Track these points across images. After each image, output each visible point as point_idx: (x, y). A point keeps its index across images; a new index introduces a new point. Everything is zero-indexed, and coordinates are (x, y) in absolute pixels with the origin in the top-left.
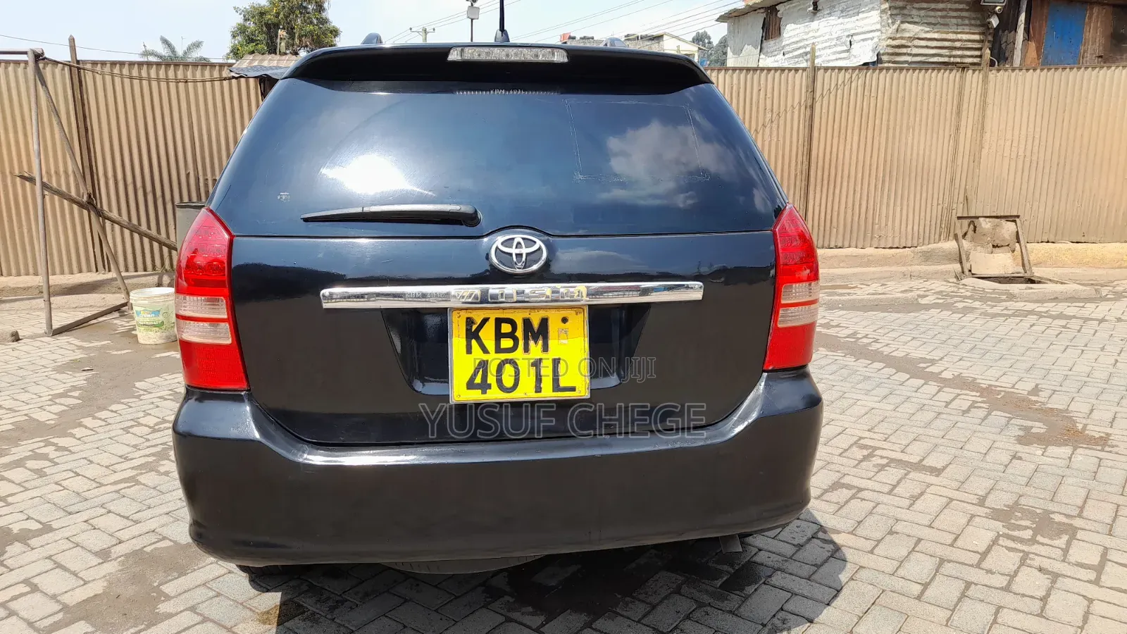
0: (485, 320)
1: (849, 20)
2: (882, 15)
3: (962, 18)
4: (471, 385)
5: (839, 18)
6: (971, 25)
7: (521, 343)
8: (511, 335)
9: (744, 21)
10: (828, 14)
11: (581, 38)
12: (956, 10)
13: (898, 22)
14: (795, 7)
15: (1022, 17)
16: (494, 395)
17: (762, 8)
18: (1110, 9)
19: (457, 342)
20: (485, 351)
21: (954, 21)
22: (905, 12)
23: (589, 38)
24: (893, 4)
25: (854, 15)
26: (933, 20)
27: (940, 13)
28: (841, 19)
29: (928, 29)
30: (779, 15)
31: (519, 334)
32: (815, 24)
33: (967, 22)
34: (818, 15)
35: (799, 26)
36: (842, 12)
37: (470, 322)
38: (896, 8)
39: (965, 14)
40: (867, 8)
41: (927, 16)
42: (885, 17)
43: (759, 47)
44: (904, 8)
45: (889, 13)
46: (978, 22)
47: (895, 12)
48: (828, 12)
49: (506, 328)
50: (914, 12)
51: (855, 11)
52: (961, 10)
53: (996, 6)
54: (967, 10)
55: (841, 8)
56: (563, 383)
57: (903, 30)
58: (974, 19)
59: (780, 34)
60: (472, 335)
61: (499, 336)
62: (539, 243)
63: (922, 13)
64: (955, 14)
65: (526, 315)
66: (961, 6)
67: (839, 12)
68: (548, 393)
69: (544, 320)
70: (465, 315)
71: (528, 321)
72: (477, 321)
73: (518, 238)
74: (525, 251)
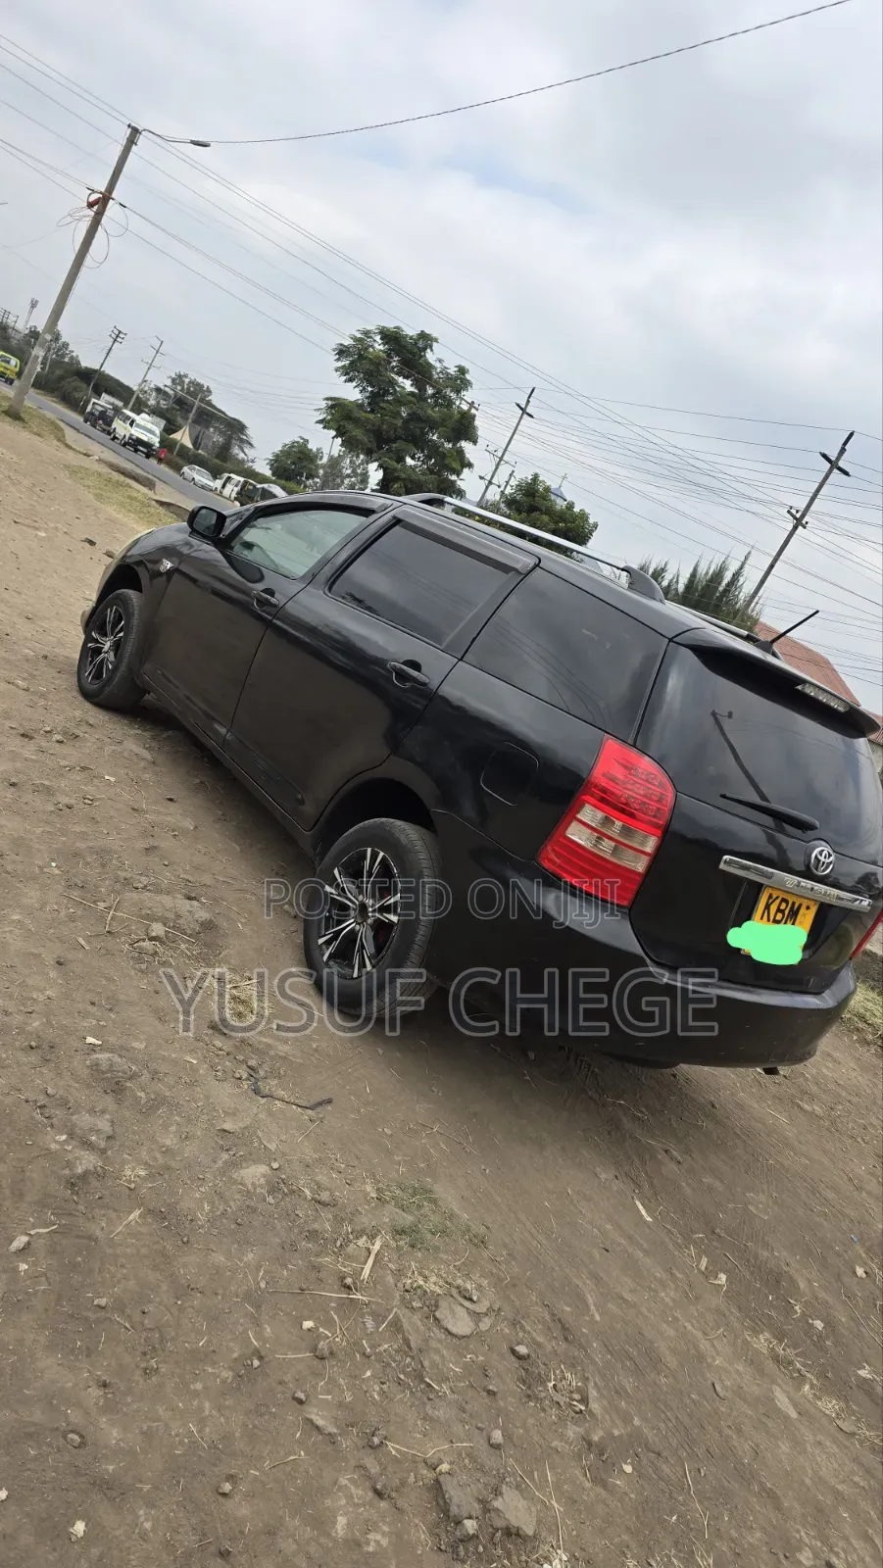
0: (777, 898)
7: (785, 919)
19: (760, 909)
20: (769, 919)
37: (771, 897)
60: (767, 907)
61: (779, 910)
62: (833, 857)
65: (795, 899)
69: (800, 906)
70: (770, 891)
71: (794, 903)
72: (774, 897)
73: (827, 849)
74: (828, 861)
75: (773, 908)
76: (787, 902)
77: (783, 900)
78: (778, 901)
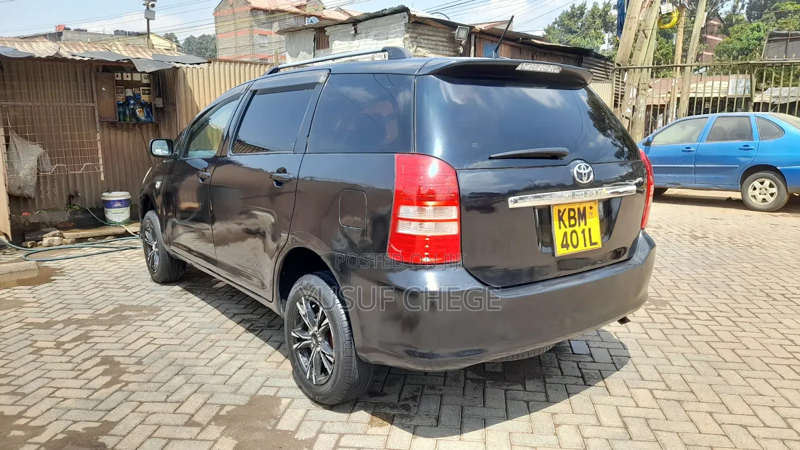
0: (565, 210)
1: (381, 41)
2: (405, 41)
3: (445, 46)
4: (563, 246)
5: (374, 40)
6: (449, 51)
7: (577, 221)
8: (574, 217)
9: (297, 36)
10: (365, 37)
11: (75, 30)
12: (441, 41)
13: (415, 46)
14: (339, 30)
15: (473, 48)
16: (571, 250)
17: (313, 28)
18: (509, 47)
19: (555, 223)
20: (566, 227)
21: (441, 48)
22: (417, 40)
23: (82, 31)
24: (411, 35)
25: (384, 39)
26: (431, 46)
27: (433, 43)
28: (375, 40)
29: (430, 52)
30: (327, 34)
31: (577, 216)
32: (356, 42)
33: (447, 49)
34: (357, 36)
35: (344, 42)
36: (375, 36)
37: (559, 211)
38: (413, 37)
39: (445, 44)
40: (394, 36)
41: (428, 44)
42: (407, 42)
43: (313, 53)
44: (416, 38)
45: (410, 40)
46: (452, 50)
47: (413, 40)
48: (365, 35)
49: (572, 214)
50: (422, 41)
51: (385, 37)
52: (444, 42)
53: (462, 41)
54: (446, 42)
55: (374, 34)
56: (593, 241)
57: (418, 51)
58: (450, 47)
59: (329, 47)
60: (561, 219)
61: (570, 218)
62: (590, 168)
63: (426, 42)
64: (441, 44)
65: (578, 206)
66: (444, 39)
67: (373, 36)
68: (589, 247)
69: (585, 208)
70: (557, 208)
71: (579, 209)
72: (562, 211)
73: (583, 165)
74: (587, 171)
75: (565, 217)
76: (573, 210)
77: (570, 210)
78: (566, 213)
